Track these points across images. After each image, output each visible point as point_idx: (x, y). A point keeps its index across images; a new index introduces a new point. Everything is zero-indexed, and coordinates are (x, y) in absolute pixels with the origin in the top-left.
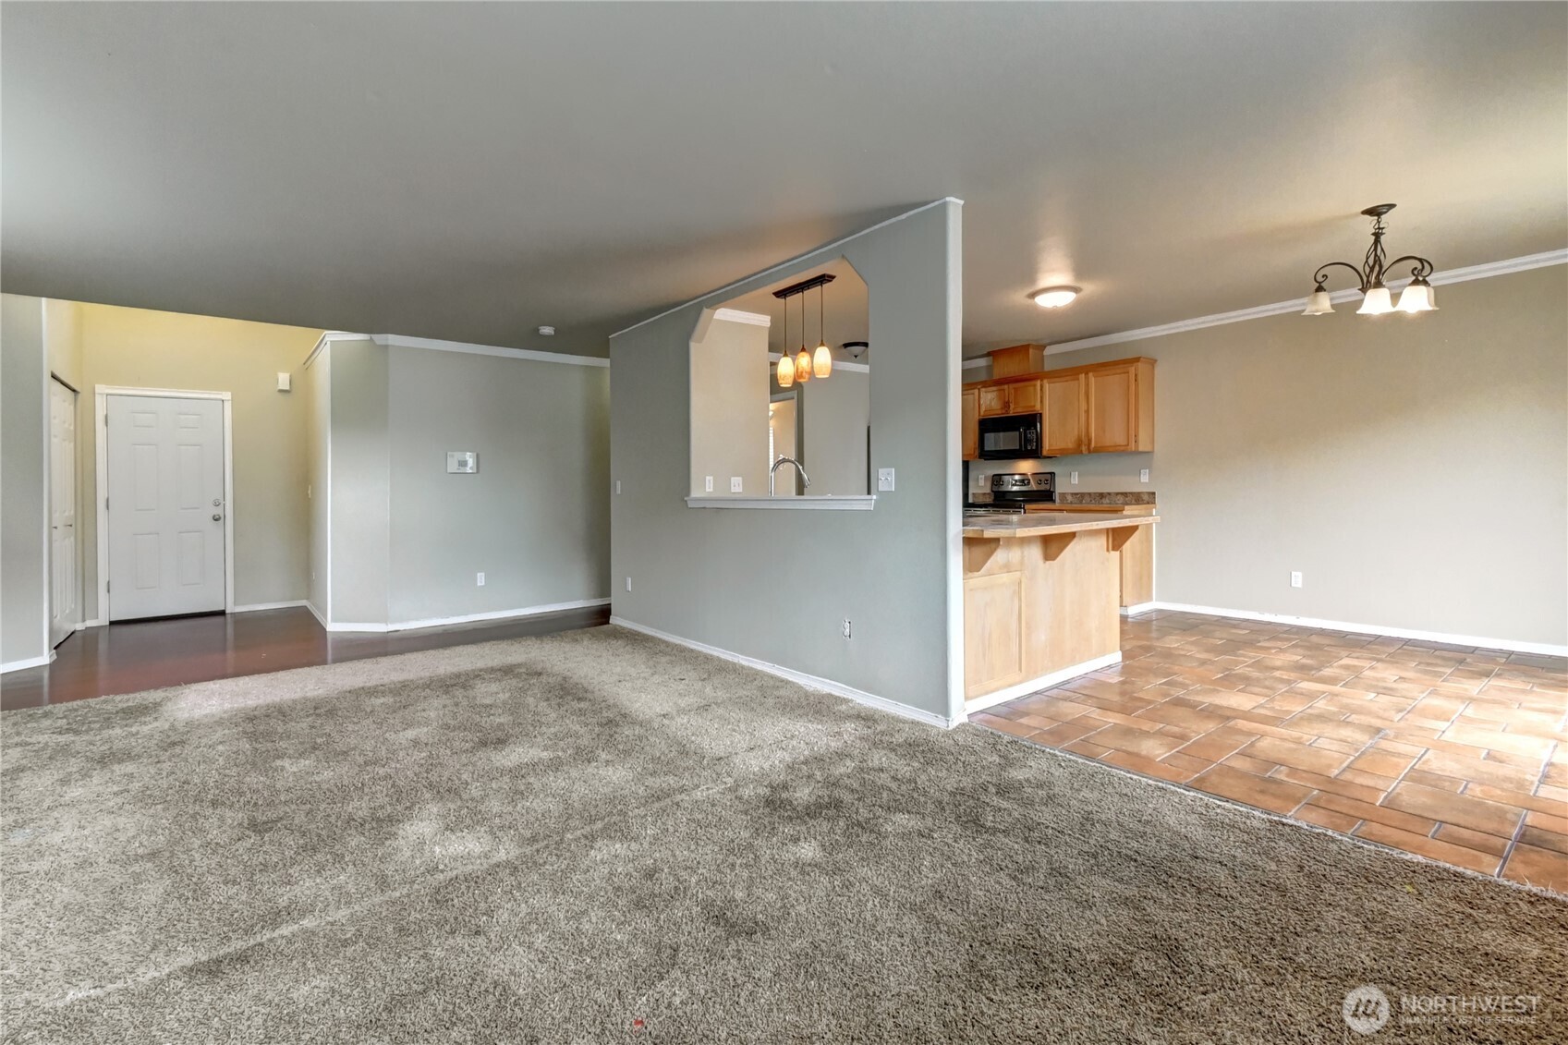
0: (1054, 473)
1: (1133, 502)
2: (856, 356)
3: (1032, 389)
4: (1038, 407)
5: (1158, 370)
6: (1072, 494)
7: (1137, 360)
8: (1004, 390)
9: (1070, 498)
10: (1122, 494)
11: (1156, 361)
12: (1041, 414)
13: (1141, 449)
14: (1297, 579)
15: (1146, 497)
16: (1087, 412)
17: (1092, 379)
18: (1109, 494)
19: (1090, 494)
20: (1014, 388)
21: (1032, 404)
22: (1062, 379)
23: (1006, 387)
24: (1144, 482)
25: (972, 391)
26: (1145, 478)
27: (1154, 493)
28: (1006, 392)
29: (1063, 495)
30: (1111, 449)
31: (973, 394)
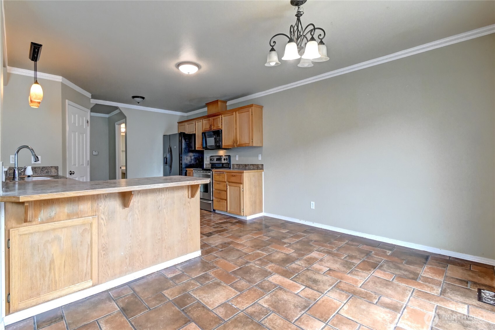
0: (230, 156)
1: (256, 168)
2: (138, 103)
3: (219, 119)
4: (220, 127)
5: (265, 111)
6: (236, 164)
7: (251, 106)
8: (210, 120)
9: (235, 166)
10: (252, 165)
11: (263, 107)
12: (221, 130)
13: (254, 145)
14: (313, 205)
15: (260, 166)
16: (236, 129)
17: (238, 114)
18: (248, 165)
19: (242, 164)
20: (213, 119)
21: (219, 126)
22: (228, 115)
23: (210, 118)
24: (259, 160)
25: (200, 121)
26: (260, 158)
27: (263, 165)
28: (211, 120)
29: (233, 165)
30: (244, 145)
31: (201, 122)
